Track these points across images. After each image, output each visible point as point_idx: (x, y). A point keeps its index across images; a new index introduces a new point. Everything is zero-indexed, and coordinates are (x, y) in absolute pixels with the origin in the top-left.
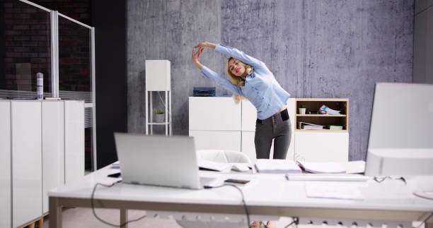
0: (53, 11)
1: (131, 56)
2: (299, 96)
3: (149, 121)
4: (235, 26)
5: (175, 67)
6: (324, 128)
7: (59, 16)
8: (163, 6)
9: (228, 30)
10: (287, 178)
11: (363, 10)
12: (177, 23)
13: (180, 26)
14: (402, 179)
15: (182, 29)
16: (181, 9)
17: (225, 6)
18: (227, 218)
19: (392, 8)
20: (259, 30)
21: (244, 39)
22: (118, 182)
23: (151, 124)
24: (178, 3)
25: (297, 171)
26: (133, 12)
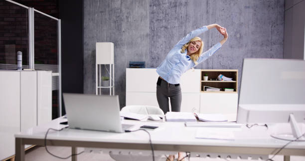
0: (30, 8)
1: (86, 40)
2: (204, 68)
3: (98, 86)
4: (159, 18)
5: (117, 48)
6: (221, 90)
7: (35, 11)
8: (109, 5)
9: (154, 21)
10: (185, 125)
11: (249, 7)
12: (119, 16)
13: (121, 18)
14: (266, 125)
15: (122, 20)
16: (121, 7)
17: (152, 5)
18: (141, 153)
19: (269, 6)
20: (176, 21)
21: (166, 27)
22: (66, 128)
23: (100, 87)
24: (119, 2)
25: (194, 120)
26: (88, 8)
